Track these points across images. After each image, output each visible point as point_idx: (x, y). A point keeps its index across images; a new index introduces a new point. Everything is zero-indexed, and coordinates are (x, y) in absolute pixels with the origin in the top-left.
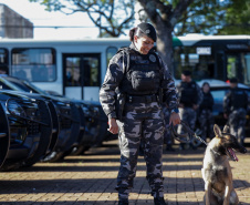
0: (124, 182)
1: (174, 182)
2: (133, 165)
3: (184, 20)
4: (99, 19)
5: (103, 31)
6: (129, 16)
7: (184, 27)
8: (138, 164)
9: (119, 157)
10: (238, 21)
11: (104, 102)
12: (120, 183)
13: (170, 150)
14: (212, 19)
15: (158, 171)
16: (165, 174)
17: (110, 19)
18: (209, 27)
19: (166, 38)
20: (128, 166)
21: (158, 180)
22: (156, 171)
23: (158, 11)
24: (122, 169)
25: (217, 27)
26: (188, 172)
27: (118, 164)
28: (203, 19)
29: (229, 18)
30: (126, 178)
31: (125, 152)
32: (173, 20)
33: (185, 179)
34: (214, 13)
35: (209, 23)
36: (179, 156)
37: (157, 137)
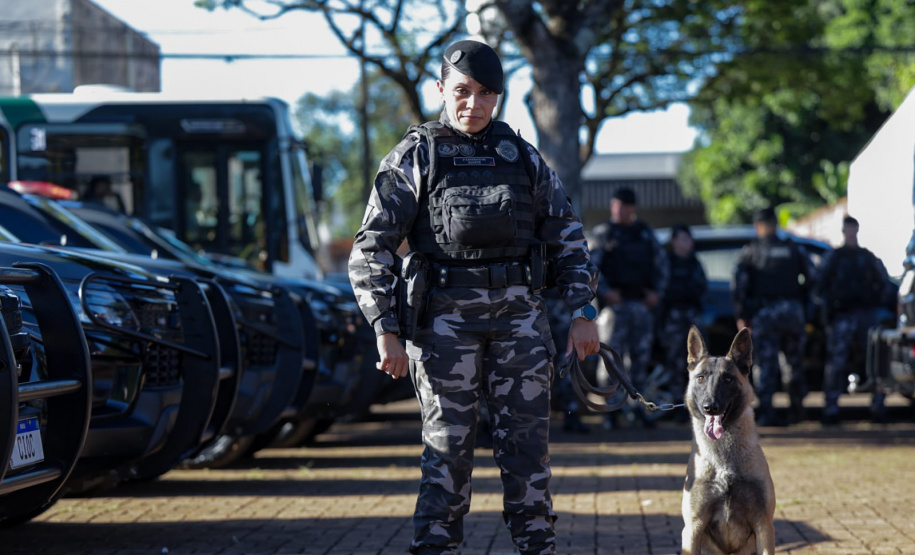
0: (437, 529)
1: (589, 528)
2: (461, 476)
3: (617, 36)
4: (359, 34)
5: (371, 68)
6: (450, 23)
7: (616, 57)
8: (477, 473)
9: (418, 451)
10: (780, 40)
11: (362, 284)
12: (423, 532)
13: (574, 429)
14: (699, 33)
15: (539, 495)
16: (561, 503)
17: (391, 34)
18: (691, 57)
19: (562, 89)
20: (446, 480)
21: (537, 524)
22: (532, 496)
23: (538, 7)
24: (428, 490)
25: (716, 57)
26: (630, 495)
27: (416, 474)
28: (672, 33)
29: (751, 28)
30: (443, 516)
31: (434, 435)
32: (584, 36)
33: (620, 519)
34: (707, 14)
35: (691, 46)
36: (604, 448)
37: (530, 391)
